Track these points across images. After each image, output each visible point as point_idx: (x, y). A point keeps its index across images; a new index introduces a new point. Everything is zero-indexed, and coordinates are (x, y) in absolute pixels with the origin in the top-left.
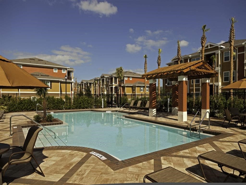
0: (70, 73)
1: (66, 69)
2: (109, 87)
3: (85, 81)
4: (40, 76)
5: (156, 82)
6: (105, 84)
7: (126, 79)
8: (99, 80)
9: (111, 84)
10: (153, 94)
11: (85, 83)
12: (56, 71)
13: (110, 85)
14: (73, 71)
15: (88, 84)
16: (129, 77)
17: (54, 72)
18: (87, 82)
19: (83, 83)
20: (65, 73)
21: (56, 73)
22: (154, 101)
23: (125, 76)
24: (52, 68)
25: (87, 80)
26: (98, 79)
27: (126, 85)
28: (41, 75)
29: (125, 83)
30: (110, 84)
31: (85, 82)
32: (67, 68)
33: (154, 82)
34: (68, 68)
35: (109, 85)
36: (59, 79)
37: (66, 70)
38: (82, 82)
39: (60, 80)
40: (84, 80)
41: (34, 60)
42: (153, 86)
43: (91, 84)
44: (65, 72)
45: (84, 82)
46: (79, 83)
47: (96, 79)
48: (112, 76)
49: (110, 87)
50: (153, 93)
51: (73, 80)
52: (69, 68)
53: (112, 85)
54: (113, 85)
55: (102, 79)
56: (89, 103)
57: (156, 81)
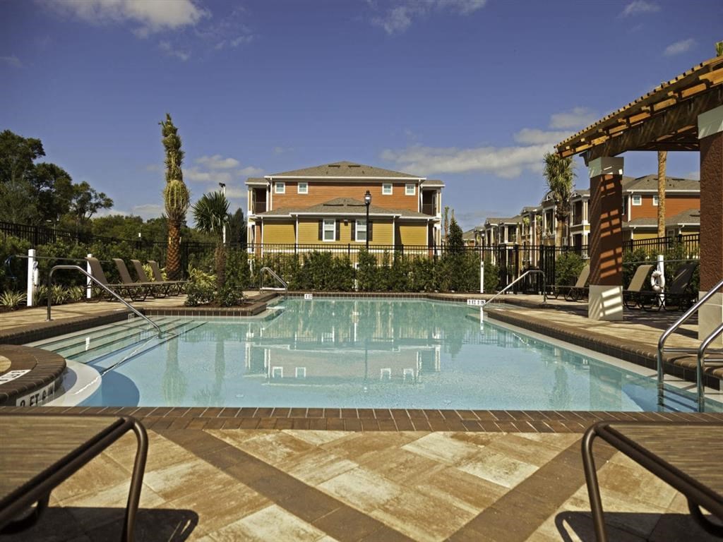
0: (433, 196)
1: (417, 183)
2: (569, 234)
3: (495, 221)
4: (345, 206)
5: (622, 168)
6: (556, 226)
7: (633, 204)
8: (539, 213)
9: (575, 223)
10: (604, 221)
11: (495, 228)
12: (389, 191)
13: (572, 228)
14: (439, 188)
15: (503, 228)
16: (647, 196)
17: (384, 193)
18: (502, 224)
19: (491, 226)
20: (414, 194)
21: (390, 196)
22: (611, 253)
23: (632, 191)
24: (378, 184)
25: (500, 219)
26: (536, 210)
27: (635, 226)
28: (348, 205)
29: (629, 219)
30: (571, 224)
31: (497, 225)
32: (418, 180)
33: (610, 170)
34: (422, 181)
35: (571, 230)
36: (392, 213)
37: (417, 186)
38: (488, 226)
39: (394, 215)
40: (494, 219)
41: (339, 166)
42: (602, 189)
43: (515, 230)
44: (412, 192)
45: (492, 224)
46: (481, 228)
47: (527, 212)
48: (580, 196)
49: (571, 235)
50: (604, 216)
51: (439, 215)
52: (425, 179)
53: (581, 228)
54: (582, 226)
55: (547, 211)
56: (432, 275)
57: (623, 165)
